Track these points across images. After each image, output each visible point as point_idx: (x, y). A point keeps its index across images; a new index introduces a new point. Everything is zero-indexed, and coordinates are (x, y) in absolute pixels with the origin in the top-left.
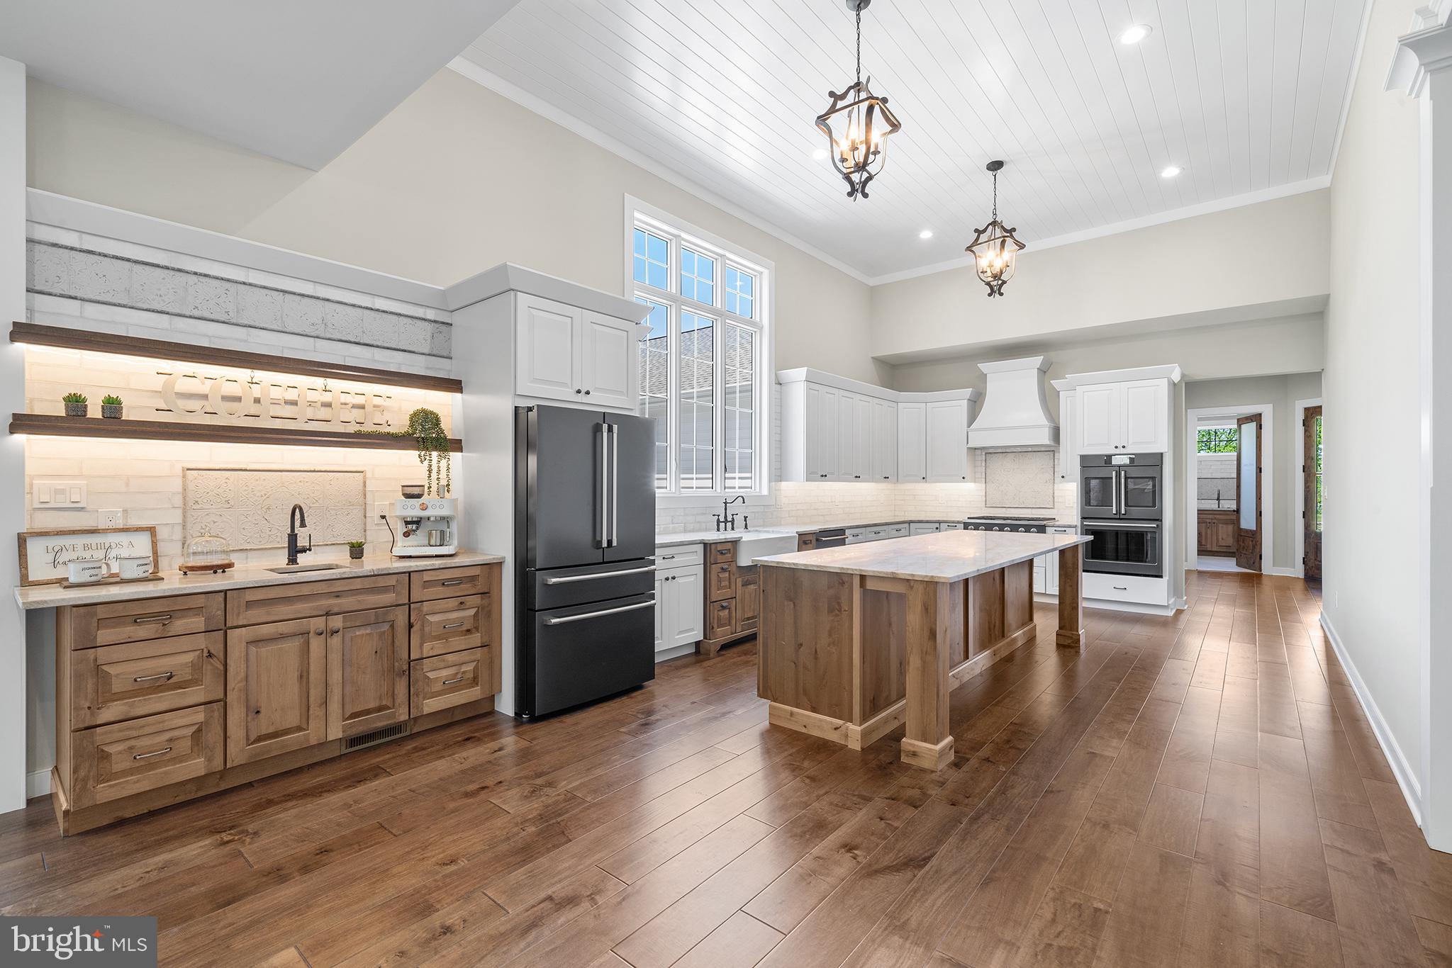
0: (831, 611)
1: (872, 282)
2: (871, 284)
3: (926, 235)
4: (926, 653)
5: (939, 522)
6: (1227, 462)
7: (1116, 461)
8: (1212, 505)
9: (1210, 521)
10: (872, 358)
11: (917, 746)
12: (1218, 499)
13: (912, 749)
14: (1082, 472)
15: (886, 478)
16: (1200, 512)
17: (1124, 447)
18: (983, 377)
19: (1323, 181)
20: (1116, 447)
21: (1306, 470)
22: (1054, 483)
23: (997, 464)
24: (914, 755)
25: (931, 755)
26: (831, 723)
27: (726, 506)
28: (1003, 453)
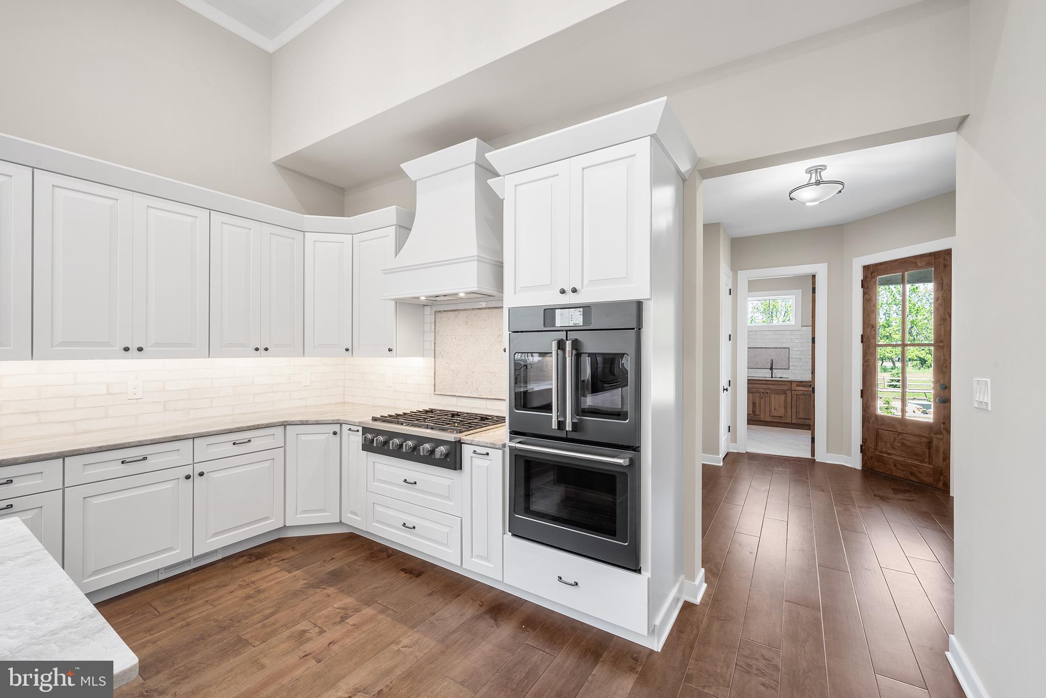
1: (271, 46)
2: (271, 49)
6: (780, 332)
7: (562, 318)
8: (765, 374)
9: (764, 391)
12: (771, 369)
14: (510, 342)
16: (750, 382)
17: (574, 291)
20: (563, 292)
21: (864, 340)
23: (448, 328)
28: (453, 311)
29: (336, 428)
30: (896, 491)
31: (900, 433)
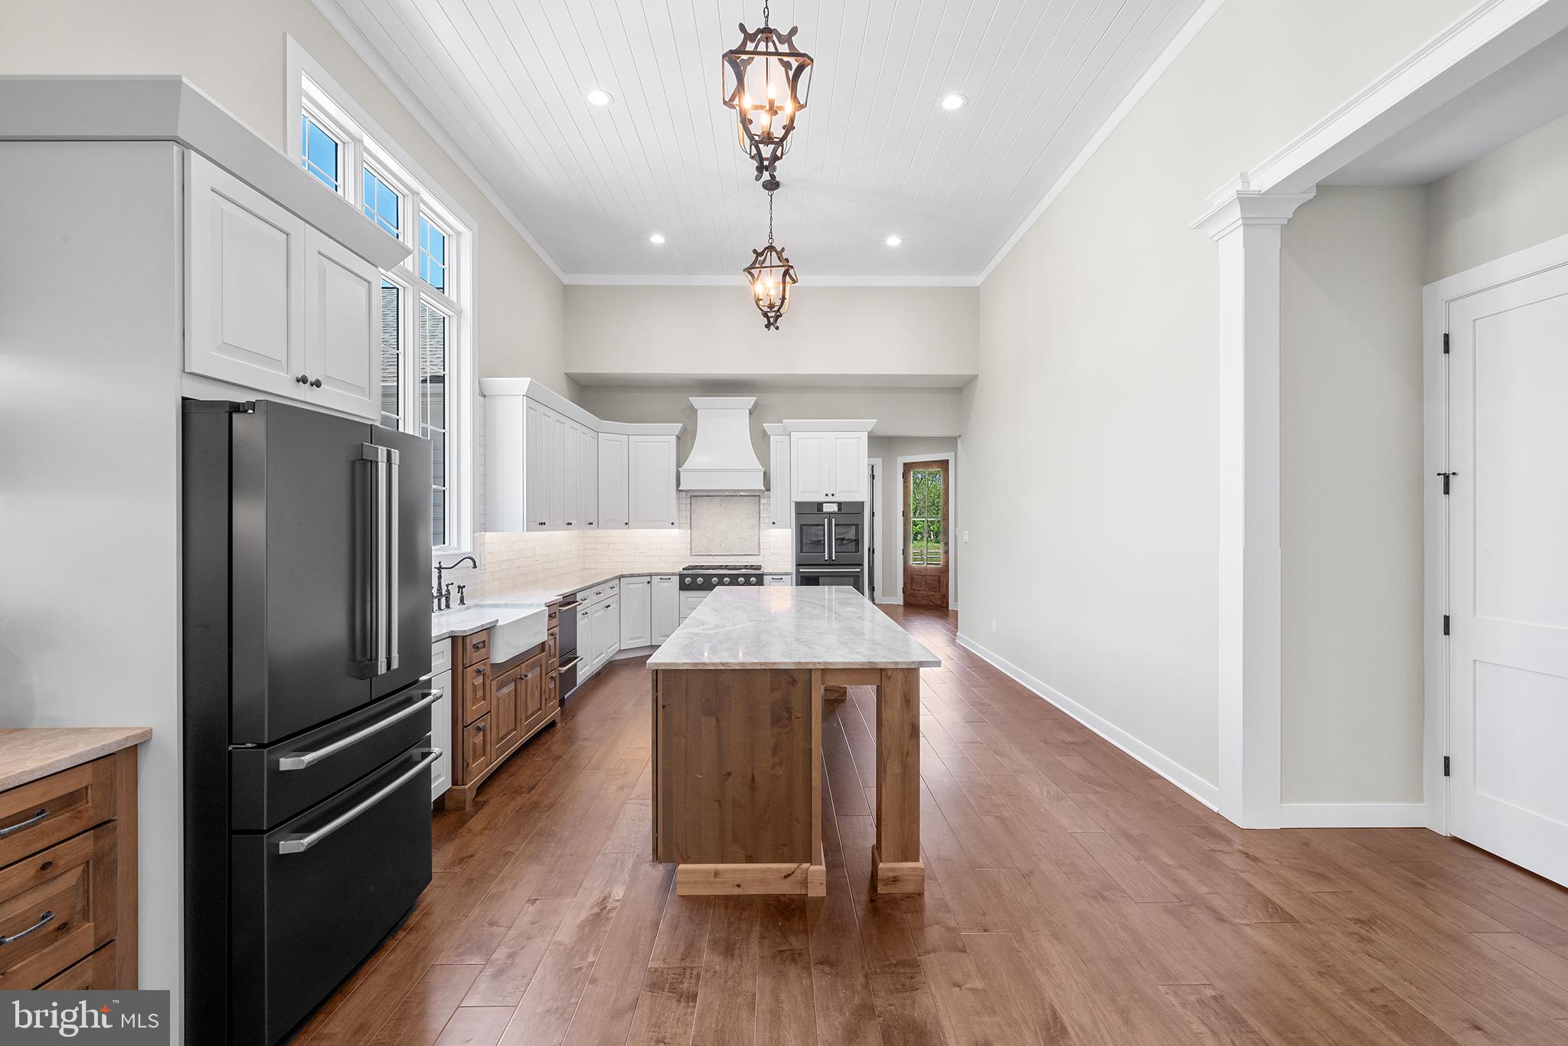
0: (775, 721)
1: (567, 279)
2: (565, 283)
3: (657, 239)
4: (907, 754)
5: (651, 575)
7: (827, 508)
10: (566, 374)
11: (899, 869)
13: (892, 874)
14: (797, 519)
15: (590, 524)
17: (833, 495)
18: (693, 412)
19: (977, 280)
20: (827, 495)
21: (904, 515)
22: (759, 529)
23: (704, 508)
24: (897, 881)
25: (917, 875)
26: (779, 870)
27: (440, 572)
28: (709, 496)
29: (648, 578)
30: (925, 610)
31: (924, 576)
